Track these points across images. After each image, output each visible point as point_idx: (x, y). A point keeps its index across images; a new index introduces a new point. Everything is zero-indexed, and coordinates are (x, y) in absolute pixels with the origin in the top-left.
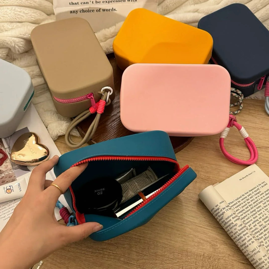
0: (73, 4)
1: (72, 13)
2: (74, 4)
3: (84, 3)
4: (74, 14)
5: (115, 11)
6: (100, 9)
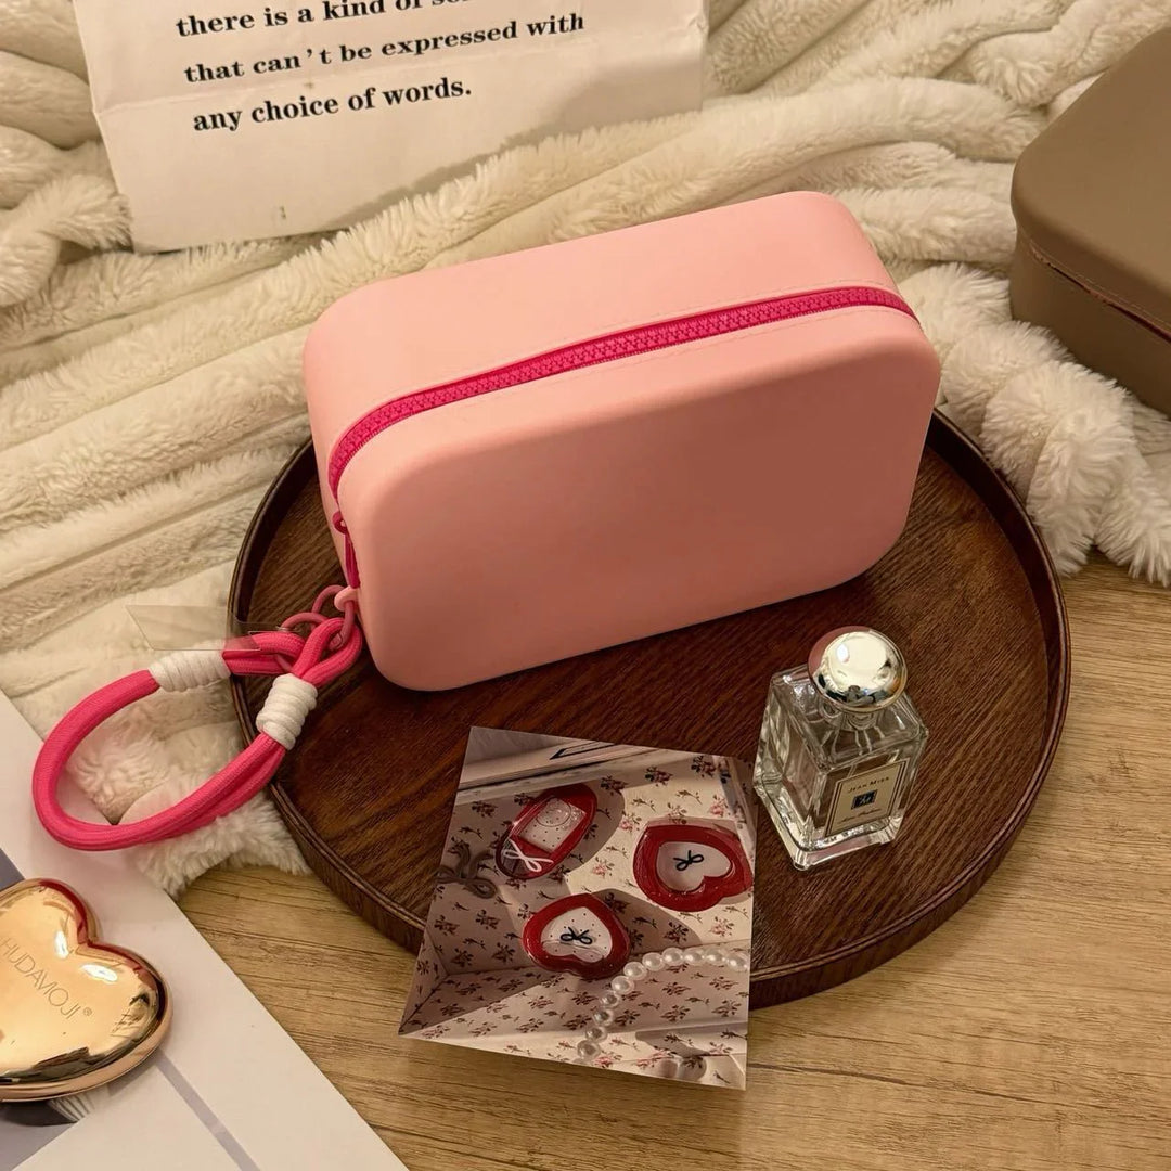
0: (206, 74)
1: (205, 126)
2: (215, 73)
3: (271, 63)
4: (216, 130)
5: (457, 93)
6: (368, 92)
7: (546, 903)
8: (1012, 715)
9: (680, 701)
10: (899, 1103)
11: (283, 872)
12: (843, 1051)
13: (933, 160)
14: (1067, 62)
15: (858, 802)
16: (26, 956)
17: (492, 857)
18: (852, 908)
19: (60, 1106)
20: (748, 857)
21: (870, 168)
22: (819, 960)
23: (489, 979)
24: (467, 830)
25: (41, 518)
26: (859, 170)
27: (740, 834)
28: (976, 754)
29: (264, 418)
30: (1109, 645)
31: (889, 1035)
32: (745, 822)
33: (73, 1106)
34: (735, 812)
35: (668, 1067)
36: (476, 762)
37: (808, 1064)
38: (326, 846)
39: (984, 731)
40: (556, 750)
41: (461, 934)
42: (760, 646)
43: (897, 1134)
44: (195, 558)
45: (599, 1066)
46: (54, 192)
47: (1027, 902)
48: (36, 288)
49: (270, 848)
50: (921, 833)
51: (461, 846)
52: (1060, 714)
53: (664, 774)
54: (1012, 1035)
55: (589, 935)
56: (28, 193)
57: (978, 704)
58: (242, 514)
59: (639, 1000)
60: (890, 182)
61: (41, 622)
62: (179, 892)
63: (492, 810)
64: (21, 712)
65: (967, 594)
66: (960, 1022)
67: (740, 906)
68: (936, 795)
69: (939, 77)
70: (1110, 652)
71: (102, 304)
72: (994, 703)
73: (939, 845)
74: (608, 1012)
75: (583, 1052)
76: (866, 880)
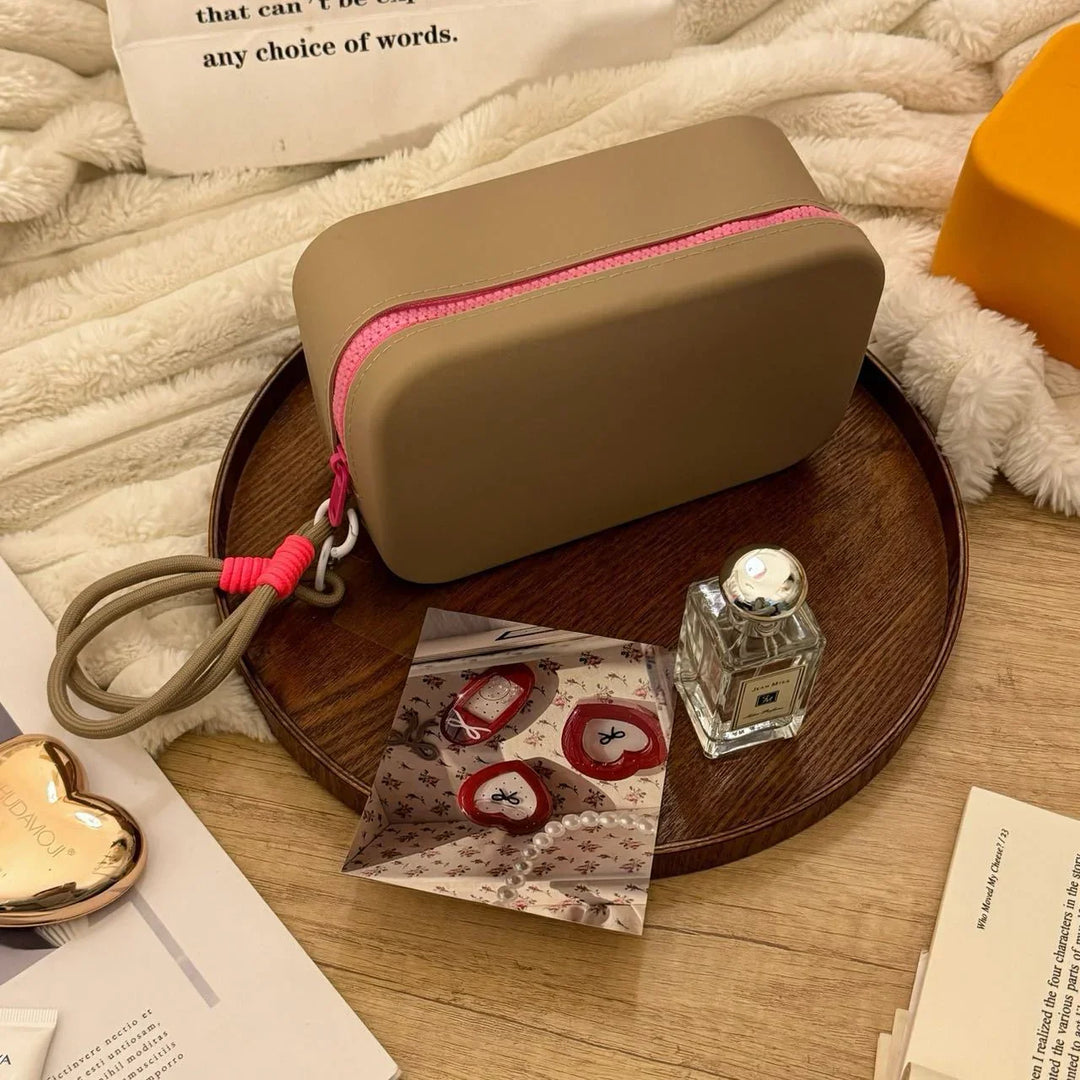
0: (215, 16)
1: (213, 63)
2: (223, 16)
3: (274, 7)
4: (223, 67)
5: (445, 40)
6: (363, 36)
7: (480, 767)
8: (912, 628)
9: (613, 603)
10: (783, 965)
11: (250, 739)
12: (736, 919)
13: (881, 112)
14: (1012, 22)
15: (761, 701)
16: (19, 801)
17: (437, 724)
18: (753, 794)
19: (44, 933)
20: (665, 735)
21: (820, 116)
22: (718, 837)
23: (425, 830)
24: (417, 699)
25: (50, 412)
26: (809, 118)
27: (660, 714)
28: (877, 662)
29: (253, 331)
30: (1007, 568)
31: (779, 906)
32: (665, 704)
33: (56, 933)
34: (657, 695)
35: (576, 912)
36: (429, 640)
37: (705, 928)
38: (288, 720)
39: (886, 641)
40: (501, 633)
41: (404, 790)
42: (688, 558)
43: (777, 993)
44: (187, 455)
45: (515, 908)
46: (72, 117)
47: (912, 796)
48: (54, 204)
49: (239, 717)
50: (821, 730)
51: (411, 714)
52: (953, 630)
53: (596, 658)
54: (887, 911)
55: (517, 796)
56: (49, 116)
57: (881, 617)
58: (229, 417)
59: (557, 854)
60: (839, 131)
61: (46, 507)
62: (158, 751)
63: (441, 683)
64: (26, 587)
65: (881, 516)
66: (843, 899)
67: (653, 778)
68: (838, 696)
69: (891, 32)
70: (1007, 576)
71: (113, 220)
72: (897, 616)
73: (837, 741)
74: (528, 863)
75: (502, 896)
76: (768, 770)
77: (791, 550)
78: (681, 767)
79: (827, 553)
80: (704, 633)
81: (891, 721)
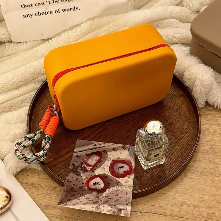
0: (25, 6)
1: (26, 17)
2: (27, 6)
3: (38, 4)
4: (28, 18)
5: (77, 10)
6: (59, 10)
7: (90, 177)
8: (189, 137)
9: (120, 134)
11: (37, 170)
12: (152, 209)
13: (175, 22)
14: (203, 2)
15: (155, 156)
17: (80, 167)
18: (154, 178)
20: (133, 166)
21: (162, 24)
22: (146, 189)
23: (78, 193)
24: (75, 161)
26: (159, 24)
27: (132, 161)
28: (181, 145)
29: (37, 76)
30: (210, 122)
31: (162, 205)
32: (133, 159)
34: (131, 157)
35: (114, 212)
36: (77, 147)
37: (145, 211)
39: (183, 140)
40: (94, 144)
41: (72, 183)
42: (137, 123)
44: (22, 105)
45: (99, 212)
47: (191, 177)
50: (169, 162)
51: (74, 165)
53: (116, 149)
54: (187, 205)
55: (99, 183)
57: (182, 135)
58: (31, 96)
59: (109, 197)
60: (166, 27)
63: (81, 157)
65: (180, 112)
66: (177, 202)
67: (131, 177)
68: (173, 153)
69: (176, 5)
70: (210, 124)
71: (5, 53)
72: (185, 134)
73: (173, 164)
74: (102, 200)
75: (96, 209)
76: (158, 172)
77: (160, 121)
78: (137, 172)
79: (169, 120)
80: (141, 141)
81: (186, 159)
